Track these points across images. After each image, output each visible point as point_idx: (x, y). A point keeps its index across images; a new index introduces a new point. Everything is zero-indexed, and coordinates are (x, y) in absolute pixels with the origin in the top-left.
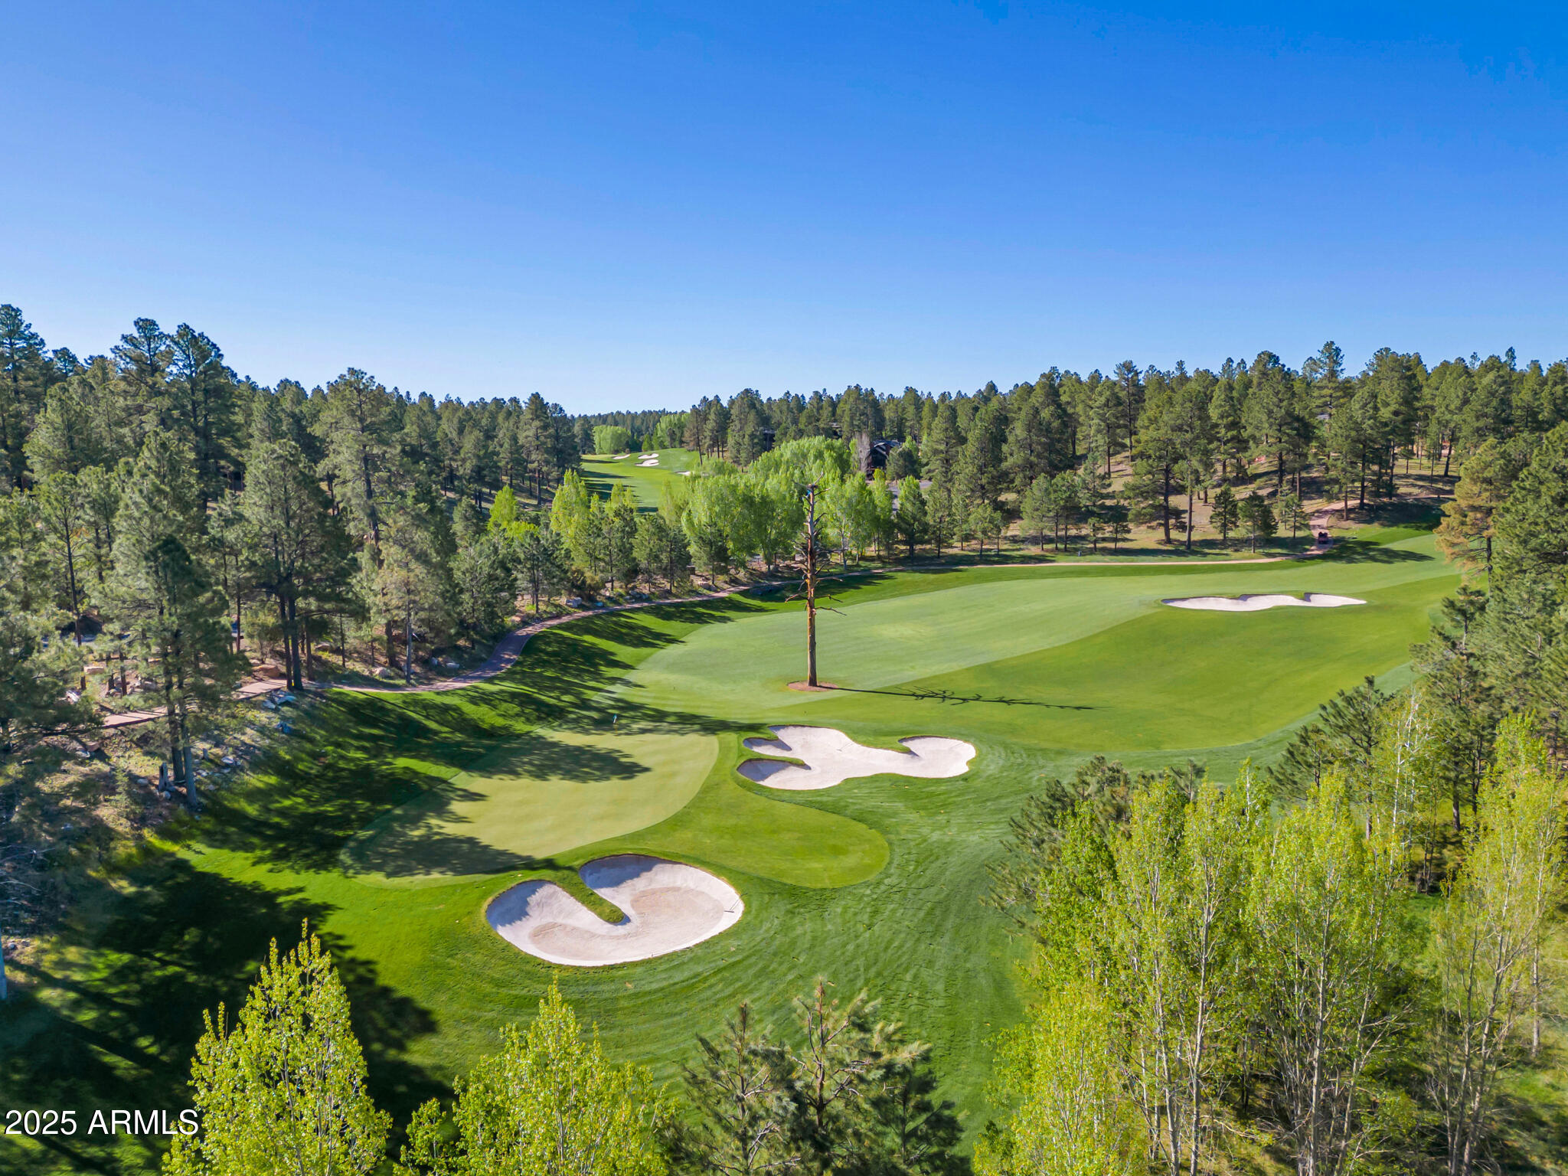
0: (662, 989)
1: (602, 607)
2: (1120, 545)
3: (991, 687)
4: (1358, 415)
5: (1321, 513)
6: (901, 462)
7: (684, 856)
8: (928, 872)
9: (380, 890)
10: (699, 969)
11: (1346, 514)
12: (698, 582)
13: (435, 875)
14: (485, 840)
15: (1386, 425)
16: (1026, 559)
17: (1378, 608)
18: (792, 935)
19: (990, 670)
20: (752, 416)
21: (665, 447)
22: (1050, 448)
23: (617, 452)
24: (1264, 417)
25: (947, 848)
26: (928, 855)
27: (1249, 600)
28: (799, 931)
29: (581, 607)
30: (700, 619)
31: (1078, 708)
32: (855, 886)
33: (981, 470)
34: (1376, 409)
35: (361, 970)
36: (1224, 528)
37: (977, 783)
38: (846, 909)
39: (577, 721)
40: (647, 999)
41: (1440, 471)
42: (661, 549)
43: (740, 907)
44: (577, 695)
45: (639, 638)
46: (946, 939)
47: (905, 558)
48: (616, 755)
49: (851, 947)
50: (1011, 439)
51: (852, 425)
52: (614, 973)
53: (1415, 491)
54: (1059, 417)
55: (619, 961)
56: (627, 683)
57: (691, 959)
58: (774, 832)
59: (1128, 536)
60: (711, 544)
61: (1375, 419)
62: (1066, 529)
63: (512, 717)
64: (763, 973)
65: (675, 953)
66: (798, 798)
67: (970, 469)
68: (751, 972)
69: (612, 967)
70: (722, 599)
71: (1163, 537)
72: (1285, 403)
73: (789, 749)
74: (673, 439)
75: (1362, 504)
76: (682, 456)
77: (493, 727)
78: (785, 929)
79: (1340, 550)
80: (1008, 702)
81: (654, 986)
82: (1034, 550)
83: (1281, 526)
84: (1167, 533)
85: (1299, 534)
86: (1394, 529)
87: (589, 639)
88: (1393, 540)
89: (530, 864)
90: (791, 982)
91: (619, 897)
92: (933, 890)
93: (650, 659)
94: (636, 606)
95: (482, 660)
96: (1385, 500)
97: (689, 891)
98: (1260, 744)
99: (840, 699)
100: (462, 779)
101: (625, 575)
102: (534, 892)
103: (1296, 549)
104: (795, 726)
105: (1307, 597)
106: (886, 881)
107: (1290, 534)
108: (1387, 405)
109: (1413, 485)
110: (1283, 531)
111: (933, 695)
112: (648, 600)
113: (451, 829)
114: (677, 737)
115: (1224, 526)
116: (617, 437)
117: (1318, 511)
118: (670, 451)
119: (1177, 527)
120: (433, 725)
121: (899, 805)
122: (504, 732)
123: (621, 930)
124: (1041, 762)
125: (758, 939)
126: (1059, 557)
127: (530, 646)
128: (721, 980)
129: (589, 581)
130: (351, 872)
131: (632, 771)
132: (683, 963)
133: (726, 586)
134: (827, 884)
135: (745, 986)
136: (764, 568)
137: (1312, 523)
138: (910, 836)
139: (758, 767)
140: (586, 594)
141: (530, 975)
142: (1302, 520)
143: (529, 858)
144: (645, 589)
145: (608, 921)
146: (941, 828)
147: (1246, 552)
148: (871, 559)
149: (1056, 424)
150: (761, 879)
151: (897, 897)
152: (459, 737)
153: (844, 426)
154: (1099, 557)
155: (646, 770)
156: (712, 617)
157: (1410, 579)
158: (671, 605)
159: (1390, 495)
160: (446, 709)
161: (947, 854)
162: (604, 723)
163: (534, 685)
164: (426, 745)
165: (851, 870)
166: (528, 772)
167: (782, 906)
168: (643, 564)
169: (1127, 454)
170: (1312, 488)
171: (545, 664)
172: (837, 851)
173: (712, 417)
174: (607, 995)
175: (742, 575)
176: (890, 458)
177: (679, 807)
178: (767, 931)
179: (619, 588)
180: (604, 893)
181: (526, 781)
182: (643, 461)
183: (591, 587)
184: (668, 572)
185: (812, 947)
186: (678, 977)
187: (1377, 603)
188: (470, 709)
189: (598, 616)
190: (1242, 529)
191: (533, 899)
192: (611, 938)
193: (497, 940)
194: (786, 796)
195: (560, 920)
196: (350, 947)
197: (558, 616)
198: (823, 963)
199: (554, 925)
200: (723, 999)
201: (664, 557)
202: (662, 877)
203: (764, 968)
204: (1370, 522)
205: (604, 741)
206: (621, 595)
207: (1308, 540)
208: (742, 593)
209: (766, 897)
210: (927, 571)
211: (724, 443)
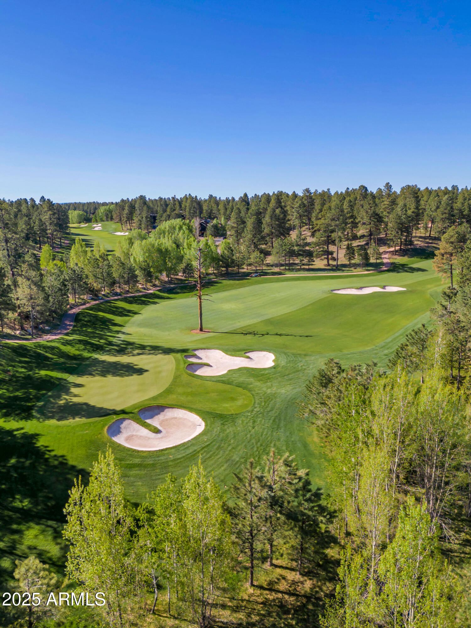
0: (184, 457)
1: (102, 299)
2: (311, 267)
3: (272, 329)
4: (400, 213)
5: (386, 252)
6: (213, 229)
7: (176, 405)
8: (270, 405)
9: (58, 427)
10: (195, 448)
11: (395, 253)
12: (140, 286)
13: (77, 419)
14: (92, 403)
15: (410, 217)
16: (274, 274)
17: (411, 291)
18: (226, 433)
19: (269, 322)
20: (145, 208)
21: (103, 221)
22: (279, 226)
23: (80, 223)
24: (365, 214)
25: (274, 395)
26: (268, 399)
27: (364, 289)
28: (228, 431)
29: (92, 299)
30: (144, 303)
31: (307, 336)
32: (244, 413)
33: (254, 236)
34: (406, 211)
35: (60, 459)
36: (350, 259)
37: (279, 369)
38: (243, 421)
39: (108, 351)
40: (179, 461)
41: (428, 235)
42: (124, 273)
43: (203, 424)
44: (106, 339)
45: (121, 312)
46: (282, 430)
47: (225, 274)
48: (131, 365)
49: (248, 436)
50: (264, 222)
51: (190, 213)
52: (164, 452)
53: (419, 243)
54: (283, 213)
55: (165, 447)
56: (124, 333)
57: (191, 445)
58: (207, 393)
59: (313, 263)
60: (145, 270)
61: (406, 215)
62: (289, 261)
63: (82, 350)
64: (219, 448)
65: (184, 443)
66: (213, 379)
67: (250, 236)
68: (215, 447)
69: (162, 450)
70: (151, 294)
71: (326, 263)
72: (373, 208)
73: (201, 359)
74: (107, 218)
75: (401, 249)
76: (112, 225)
77: (74, 355)
78: (223, 431)
79: (394, 268)
80: (280, 335)
81: (180, 456)
82: (276, 270)
83: (371, 258)
84: (328, 262)
85: (378, 261)
86: (413, 259)
87: (101, 314)
88: (413, 263)
89: (115, 413)
90: (230, 451)
91: (155, 422)
92: (273, 412)
93: (130, 322)
94: (116, 298)
95: (59, 325)
96: (409, 247)
97: (181, 418)
98: (377, 348)
99: (214, 337)
100: (72, 379)
101: (110, 285)
102: (122, 423)
103: (377, 267)
104: (201, 349)
105: (384, 287)
106: (255, 410)
107: (375, 261)
108: (410, 209)
109: (418, 241)
110: (372, 260)
111: (250, 333)
112: (120, 295)
113: (75, 400)
114: (154, 356)
115: (350, 258)
116: (79, 216)
117: (384, 252)
118: (106, 223)
119: (331, 259)
120: (50, 356)
121: (252, 380)
122: (80, 357)
123: (159, 435)
124: (300, 359)
125: (214, 435)
126: (287, 272)
127: (77, 318)
128: (205, 452)
129: (95, 288)
130: (41, 420)
131: (140, 371)
132: (189, 447)
133: (151, 288)
134: (233, 412)
135: (214, 453)
136: (166, 279)
137: (382, 256)
138: (260, 392)
139: (193, 367)
140: (95, 294)
141: (131, 456)
142: (379, 255)
143: (114, 410)
144: (118, 290)
145: (154, 432)
146: (270, 388)
147: (359, 269)
148: (211, 274)
149: (282, 216)
150: (208, 412)
151: (260, 415)
152: (62, 360)
153: (187, 214)
154: (302, 272)
155: (147, 371)
156: (149, 302)
157: (420, 279)
158: (130, 297)
159: (411, 245)
160: (53, 348)
161: (276, 398)
162: (121, 351)
163: (87, 336)
164: (51, 364)
165: (240, 406)
166: (97, 374)
167: (218, 423)
168: (117, 279)
169: (307, 227)
170: (382, 242)
171: (86, 326)
172: (233, 399)
173: (126, 208)
174: (164, 461)
175: (157, 283)
176: (208, 227)
177: (167, 386)
178: (216, 432)
179: (107, 291)
180: (148, 421)
181: (98, 378)
182: (95, 227)
183: (97, 291)
184: (127, 283)
185: (235, 437)
186: (188, 452)
187: (410, 289)
188: (64, 348)
189: (101, 303)
190: (357, 260)
191: (123, 426)
192: (157, 439)
193: (114, 443)
194: (208, 379)
195: (134, 433)
196: (53, 450)
197: (84, 304)
198: (240, 443)
199: (133, 436)
200: (207, 459)
201: (125, 276)
202: (169, 414)
203: (219, 446)
204: (404, 256)
205: (124, 359)
206: (108, 293)
207: (382, 264)
208: (159, 291)
209: (212, 419)
210: (235, 280)
211: (132, 220)
